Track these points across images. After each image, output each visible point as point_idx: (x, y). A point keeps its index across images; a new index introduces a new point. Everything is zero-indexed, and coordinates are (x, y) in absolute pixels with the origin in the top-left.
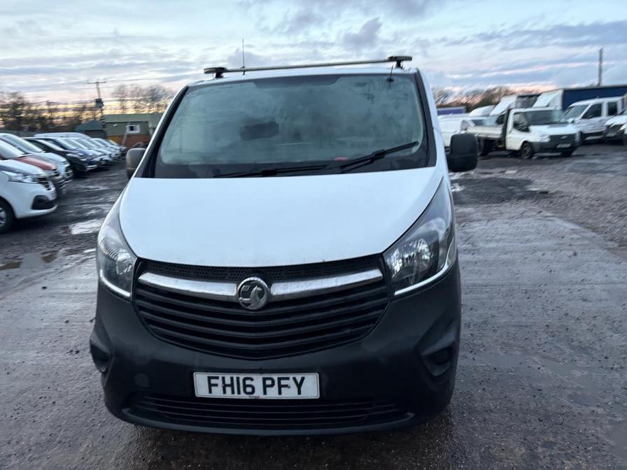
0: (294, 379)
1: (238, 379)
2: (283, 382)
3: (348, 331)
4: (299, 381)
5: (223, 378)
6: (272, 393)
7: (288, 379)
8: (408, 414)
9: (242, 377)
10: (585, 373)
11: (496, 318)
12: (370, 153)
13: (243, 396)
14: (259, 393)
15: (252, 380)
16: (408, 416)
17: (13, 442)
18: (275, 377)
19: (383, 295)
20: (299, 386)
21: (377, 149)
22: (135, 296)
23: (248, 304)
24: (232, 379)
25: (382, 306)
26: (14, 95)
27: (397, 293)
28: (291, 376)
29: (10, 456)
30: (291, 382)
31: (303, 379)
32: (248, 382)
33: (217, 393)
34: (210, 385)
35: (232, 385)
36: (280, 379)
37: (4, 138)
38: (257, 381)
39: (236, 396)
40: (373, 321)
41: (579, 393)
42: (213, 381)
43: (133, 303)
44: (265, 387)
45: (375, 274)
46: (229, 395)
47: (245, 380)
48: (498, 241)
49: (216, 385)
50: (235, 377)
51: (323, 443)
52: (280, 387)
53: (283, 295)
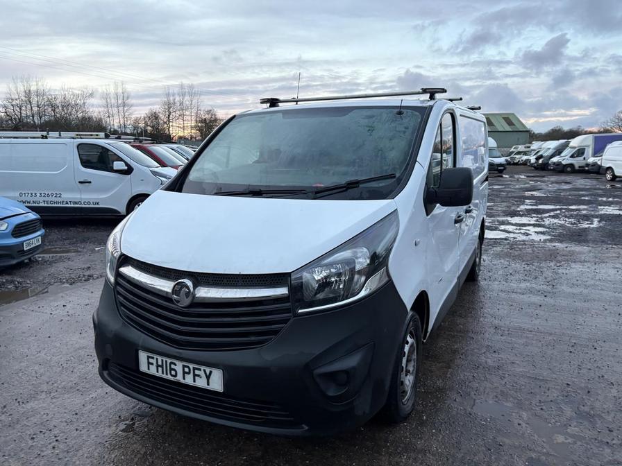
0: (205, 371)
1: (166, 361)
2: (197, 372)
3: (253, 338)
4: (208, 373)
5: (157, 359)
6: (189, 380)
7: (200, 370)
8: (303, 425)
9: (169, 361)
10: (570, 440)
11: (515, 366)
12: (344, 183)
13: (169, 377)
14: (180, 378)
15: (176, 365)
16: (303, 428)
17: (50, 383)
18: (191, 366)
19: (287, 310)
20: (208, 377)
21: (353, 178)
22: (117, 283)
23: (178, 302)
24: (162, 360)
25: (285, 321)
26: (209, 112)
27: (300, 311)
28: (202, 368)
29: (43, 392)
30: (201, 373)
31: (211, 372)
32: (173, 366)
33: (153, 371)
34: (149, 363)
35: (162, 366)
36: (194, 369)
37: (177, 149)
38: (179, 367)
39: (164, 376)
40: (275, 332)
41: (543, 458)
42: (151, 360)
43: (115, 288)
44: (184, 373)
45: (282, 291)
46: (160, 374)
47: (171, 363)
48: (587, 287)
49: (152, 364)
50: (164, 360)
51: (256, 439)
52: (195, 375)
53: (204, 298)
